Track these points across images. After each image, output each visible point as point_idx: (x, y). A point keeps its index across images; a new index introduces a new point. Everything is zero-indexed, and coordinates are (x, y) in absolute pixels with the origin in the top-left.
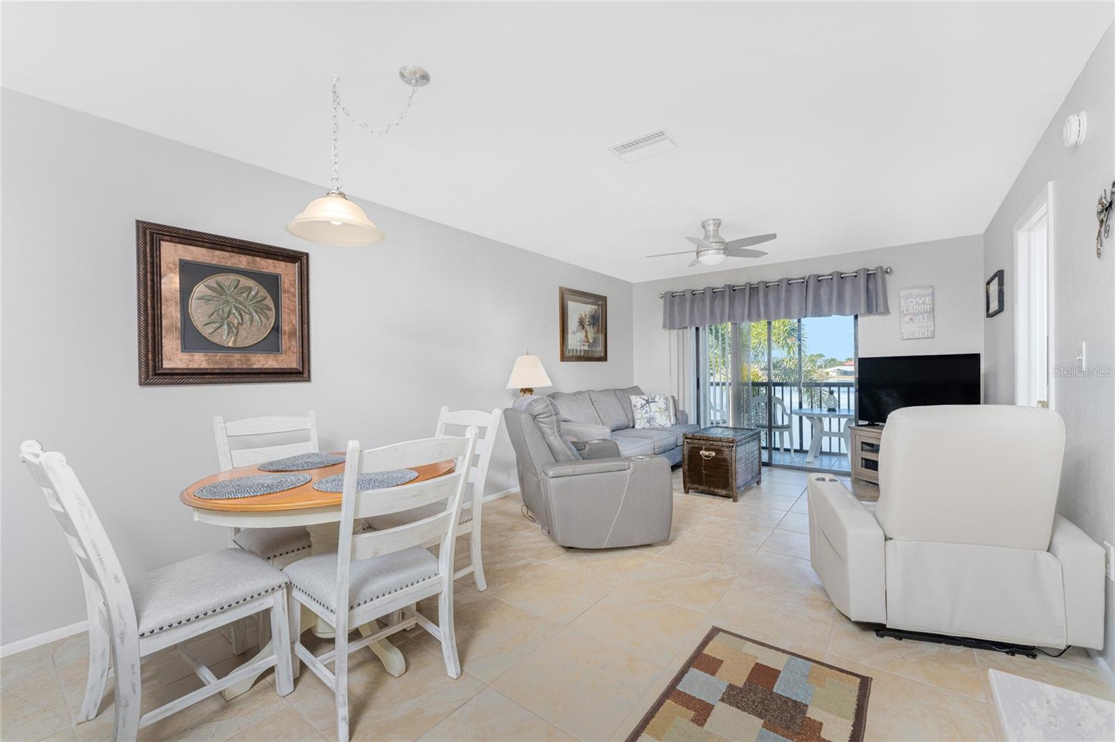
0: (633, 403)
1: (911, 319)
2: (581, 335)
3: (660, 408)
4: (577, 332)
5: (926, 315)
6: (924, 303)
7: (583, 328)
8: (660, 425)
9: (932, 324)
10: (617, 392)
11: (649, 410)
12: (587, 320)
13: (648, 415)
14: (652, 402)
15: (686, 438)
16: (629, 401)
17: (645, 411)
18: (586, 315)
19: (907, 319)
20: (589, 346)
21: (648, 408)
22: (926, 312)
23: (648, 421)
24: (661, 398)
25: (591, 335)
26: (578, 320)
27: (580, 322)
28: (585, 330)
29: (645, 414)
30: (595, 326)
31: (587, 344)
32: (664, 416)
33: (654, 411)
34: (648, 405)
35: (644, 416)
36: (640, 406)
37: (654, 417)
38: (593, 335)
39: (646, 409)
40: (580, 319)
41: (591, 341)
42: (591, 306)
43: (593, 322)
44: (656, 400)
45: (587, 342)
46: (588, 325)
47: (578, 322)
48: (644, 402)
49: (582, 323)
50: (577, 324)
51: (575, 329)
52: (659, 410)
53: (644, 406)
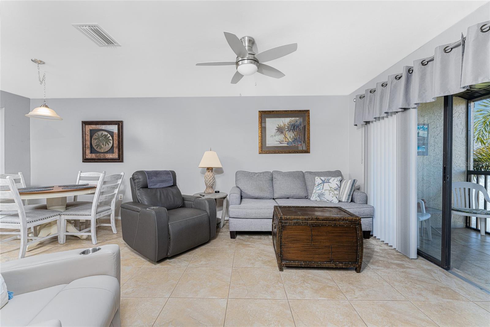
0: (316, 182)
2: (281, 137)
4: (275, 136)
7: (282, 133)
8: (327, 200)
11: (322, 188)
12: (286, 127)
13: (320, 191)
14: (326, 182)
17: (319, 188)
18: (285, 125)
20: (288, 144)
23: (319, 196)
24: (334, 180)
25: (290, 137)
26: (277, 128)
27: (277, 129)
28: (284, 134)
29: (318, 190)
30: (296, 130)
31: (286, 143)
32: (331, 193)
33: (325, 189)
34: (322, 184)
35: (317, 192)
36: (317, 185)
37: (324, 193)
38: (293, 137)
39: (320, 187)
40: (278, 128)
41: (291, 141)
42: (290, 119)
43: (292, 128)
44: (330, 181)
45: (286, 142)
46: (287, 131)
47: (276, 129)
48: (321, 182)
49: (280, 130)
50: (275, 131)
51: (273, 134)
52: (329, 189)
53: (319, 184)
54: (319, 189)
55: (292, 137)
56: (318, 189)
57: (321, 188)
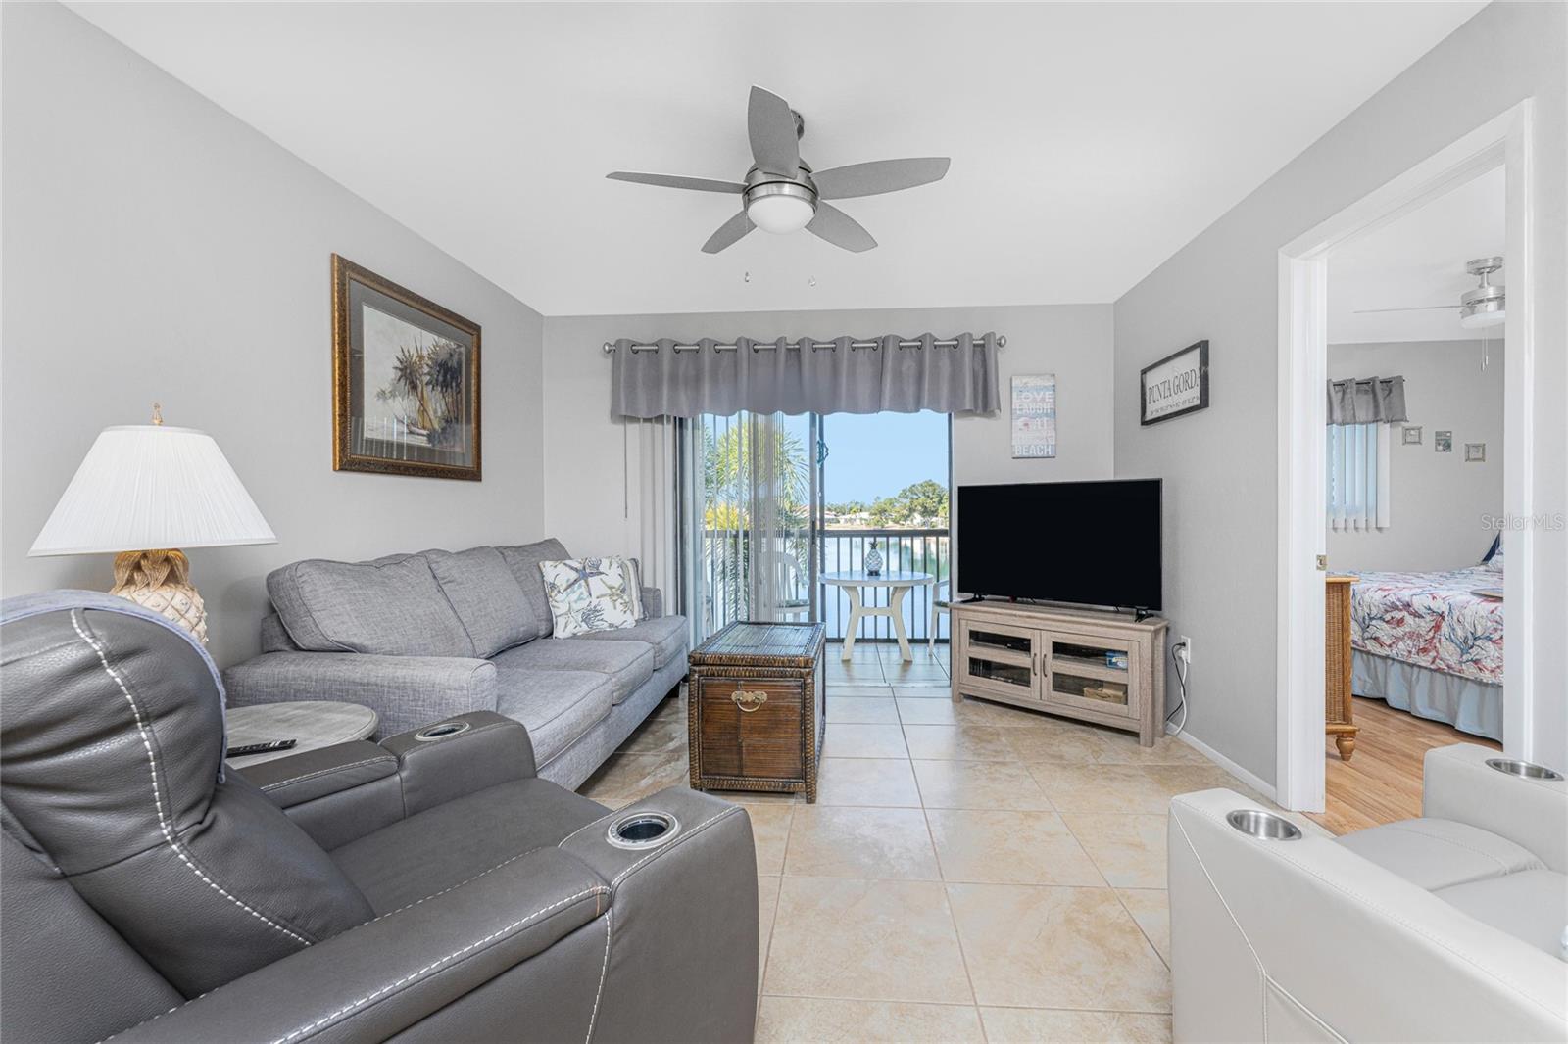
0: (549, 577)
1: (1026, 425)
2: (404, 406)
3: (611, 588)
4: (393, 395)
5: (1045, 419)
6: (1043, 399)
7: (414, 387)
8: (611, 625)
9: (1054, 434)
10: (507, 553)
11: (586, 594)
12: (426, 370)
13: (583, 604)
14: (592, 574)
15: (694, 665)
16: (538, 576)
18: (421, 357)
19: (1019, 423)
20: (430, 437)
21: (583, 589)
22: (1046, 415)
23: (586, 619)
24: (611, 565)
25: (435, 412)
26: (398, 365)
27: (401, 370)
28: (420, 394)
29: (576, 602)
30: (449, 390)
31: (425, 432)
32: (618, 603)
33: (598, 594)
34: (582, 582)
35: (576, 607)
36: (565, 585)
37: (598, 608)
38: (443, 413)
39: (579, 592)
40: (401, 363)
41: (437, 427)
42: (436, 337)
43: (441, 378)
44: (601, 569)
45: (424, 428)
46: (427, 384)
47: (396, 368)
48: (574, 575)
49: (408, 374)
50: (393, 375)
51: (387, 387)
52: (609, 591)
53: (573, 583)
54: (580, 599)
55: (439, 414)
56: (574, 597)
57: (582, 593)
